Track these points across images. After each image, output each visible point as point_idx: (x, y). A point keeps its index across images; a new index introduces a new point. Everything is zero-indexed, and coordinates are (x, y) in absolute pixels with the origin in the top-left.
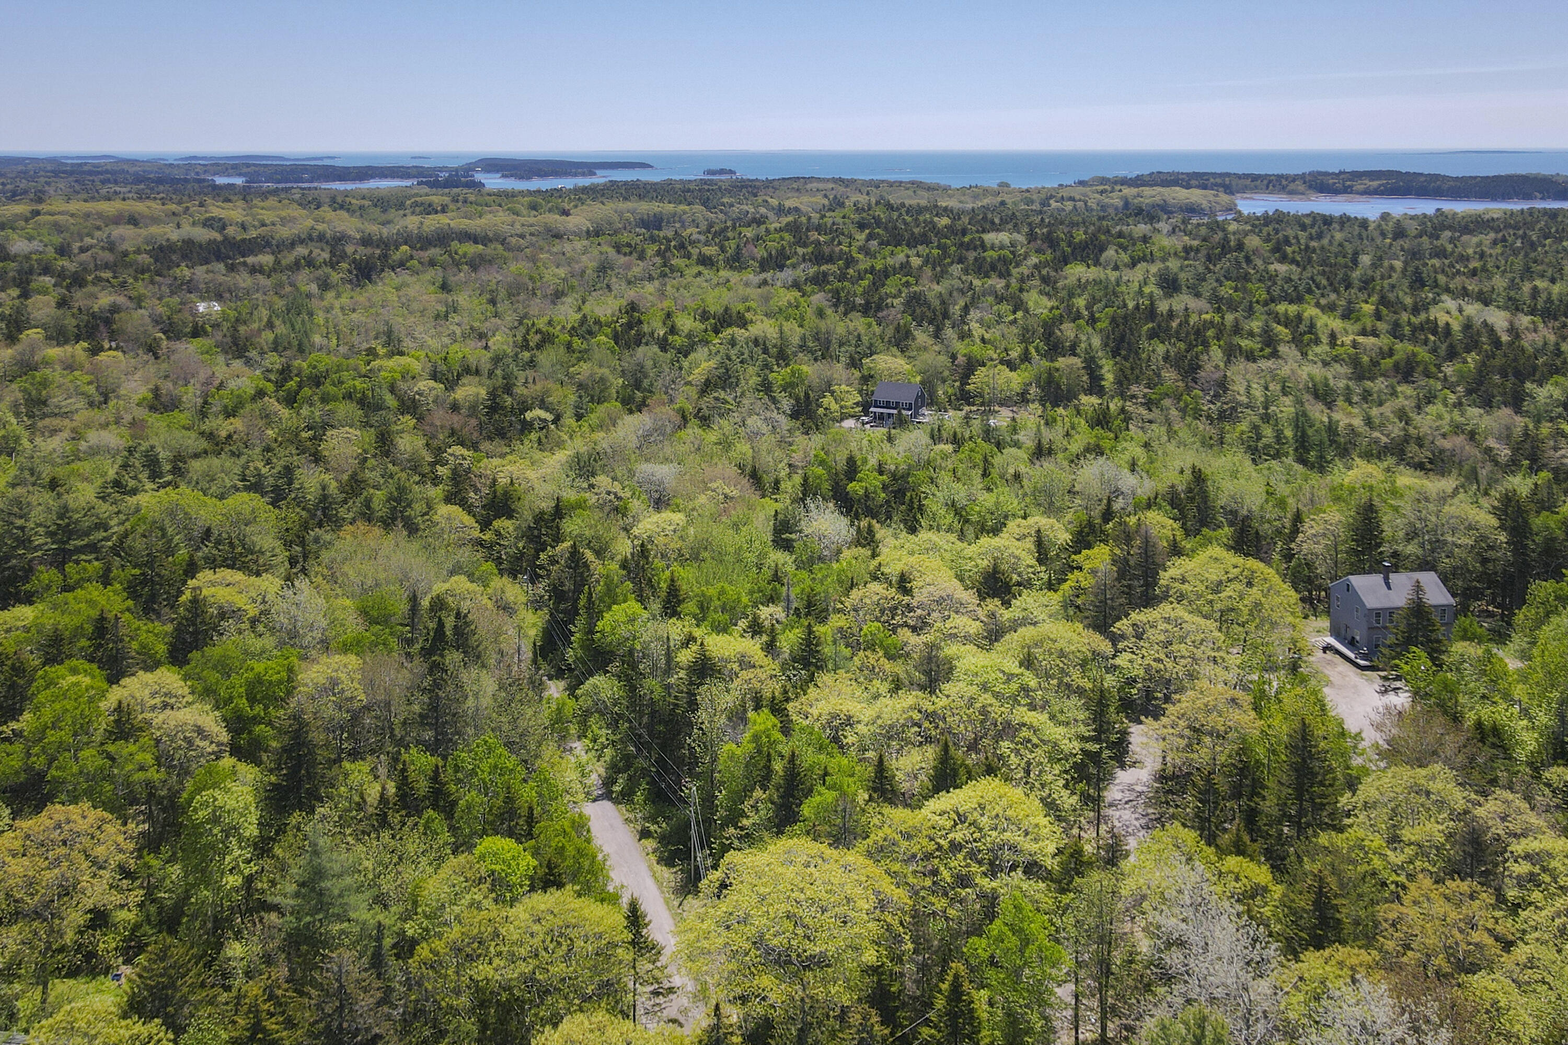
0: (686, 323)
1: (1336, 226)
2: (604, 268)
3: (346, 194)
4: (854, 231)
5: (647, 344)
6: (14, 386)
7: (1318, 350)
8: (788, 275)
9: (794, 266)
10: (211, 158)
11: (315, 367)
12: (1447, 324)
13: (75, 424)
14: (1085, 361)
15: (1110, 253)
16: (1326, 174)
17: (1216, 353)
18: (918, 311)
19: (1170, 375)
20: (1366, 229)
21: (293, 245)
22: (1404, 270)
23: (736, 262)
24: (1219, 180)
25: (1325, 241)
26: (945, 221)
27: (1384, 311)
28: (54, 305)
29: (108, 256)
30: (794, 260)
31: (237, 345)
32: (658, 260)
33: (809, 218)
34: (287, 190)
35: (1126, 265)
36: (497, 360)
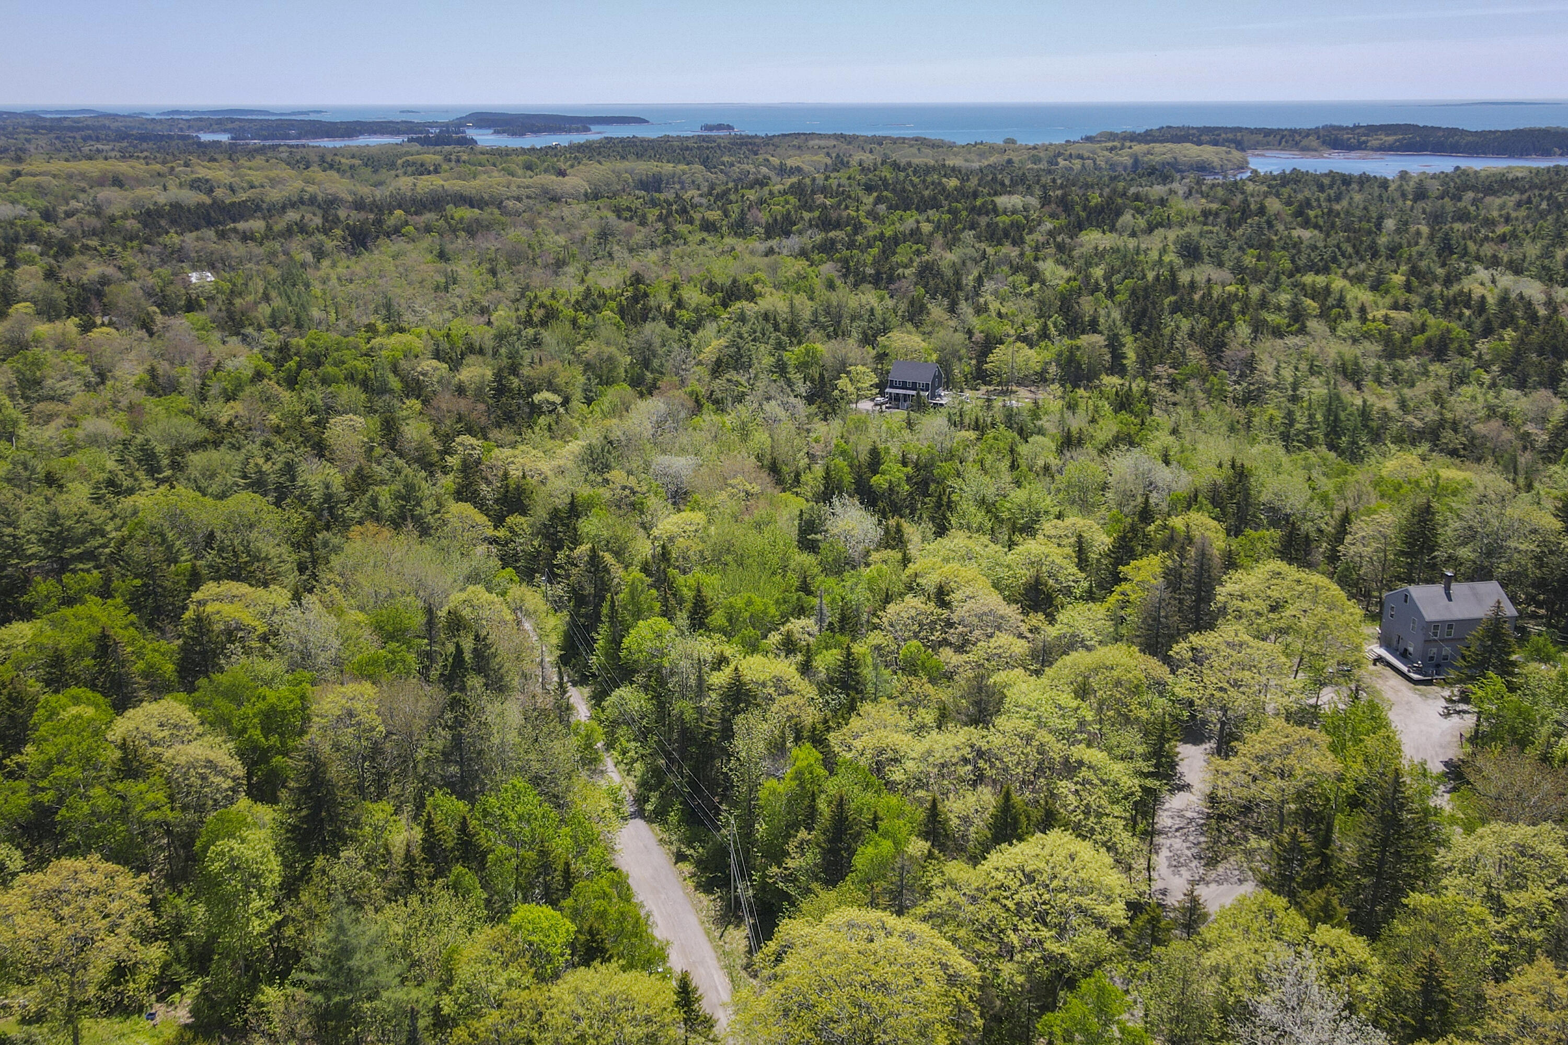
0: (693, 296)
1: (1355, 186)
2: (604, 235)
3: (335, 152)
4: (861, 193)
5: (654, 319)
6: (6, 366)
7: (1348, 325)
8: (794, 242)
9: (800, 233)
10: (194, 112)
11: (313, 346)
12: (1483, 297)
13: (70, 408)
14: (1108, 338)
15: (1127, 218)
16: (1340, 128)
17: (1243, 330)
18: (932, 283)
19: (1195, 354)
20: (1386, 188)
21: (284, 208)
22: (1431, 237)
23: (741, 228)
24: (1230, 136)
25: (1345, 203)
26: (953, 183)
27: (1415, 283)
28: (41, 274)
29: (95, 222)
30: (800, 226)
31: (233, 320)
32: (660, 226)
33: (814, 179)
34: (274, 148)
35: (1143, 232)
36: (501, 337)
